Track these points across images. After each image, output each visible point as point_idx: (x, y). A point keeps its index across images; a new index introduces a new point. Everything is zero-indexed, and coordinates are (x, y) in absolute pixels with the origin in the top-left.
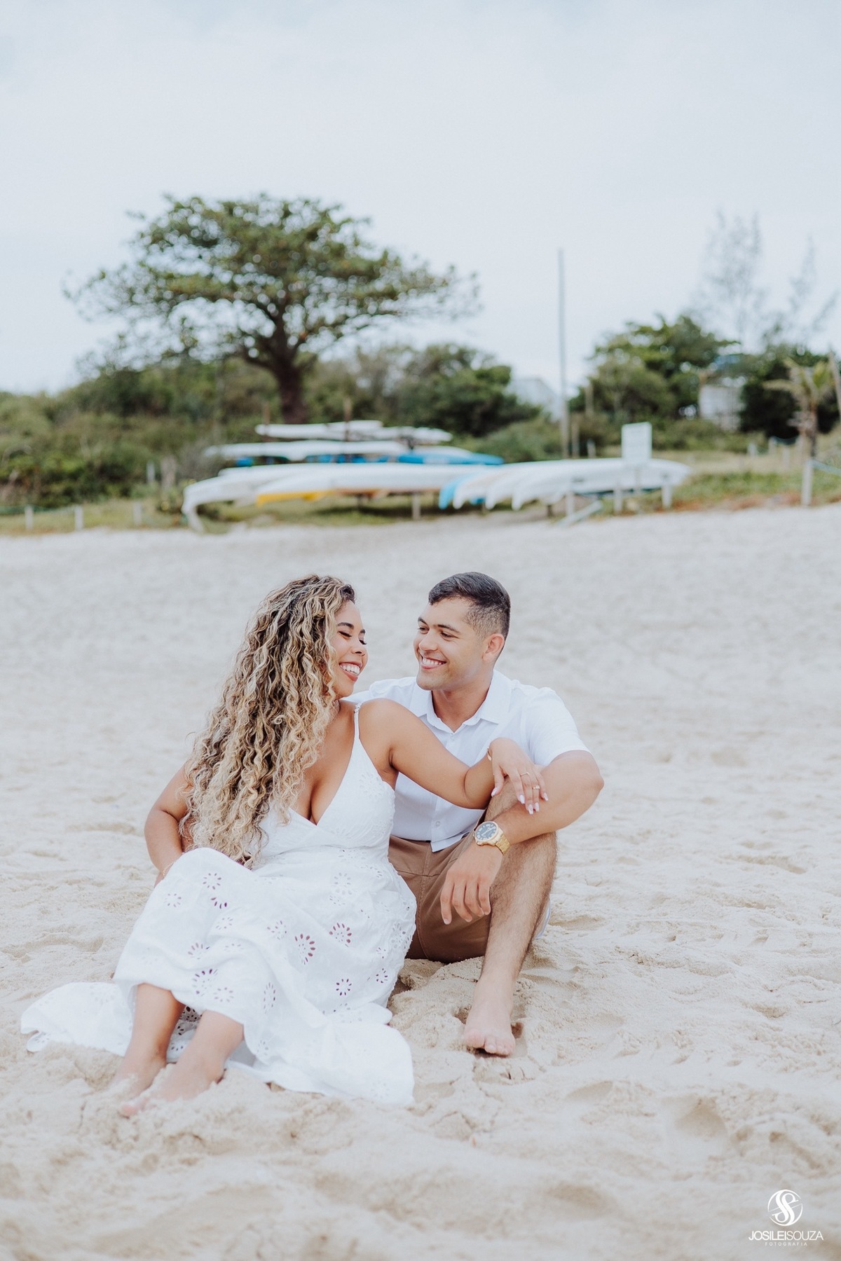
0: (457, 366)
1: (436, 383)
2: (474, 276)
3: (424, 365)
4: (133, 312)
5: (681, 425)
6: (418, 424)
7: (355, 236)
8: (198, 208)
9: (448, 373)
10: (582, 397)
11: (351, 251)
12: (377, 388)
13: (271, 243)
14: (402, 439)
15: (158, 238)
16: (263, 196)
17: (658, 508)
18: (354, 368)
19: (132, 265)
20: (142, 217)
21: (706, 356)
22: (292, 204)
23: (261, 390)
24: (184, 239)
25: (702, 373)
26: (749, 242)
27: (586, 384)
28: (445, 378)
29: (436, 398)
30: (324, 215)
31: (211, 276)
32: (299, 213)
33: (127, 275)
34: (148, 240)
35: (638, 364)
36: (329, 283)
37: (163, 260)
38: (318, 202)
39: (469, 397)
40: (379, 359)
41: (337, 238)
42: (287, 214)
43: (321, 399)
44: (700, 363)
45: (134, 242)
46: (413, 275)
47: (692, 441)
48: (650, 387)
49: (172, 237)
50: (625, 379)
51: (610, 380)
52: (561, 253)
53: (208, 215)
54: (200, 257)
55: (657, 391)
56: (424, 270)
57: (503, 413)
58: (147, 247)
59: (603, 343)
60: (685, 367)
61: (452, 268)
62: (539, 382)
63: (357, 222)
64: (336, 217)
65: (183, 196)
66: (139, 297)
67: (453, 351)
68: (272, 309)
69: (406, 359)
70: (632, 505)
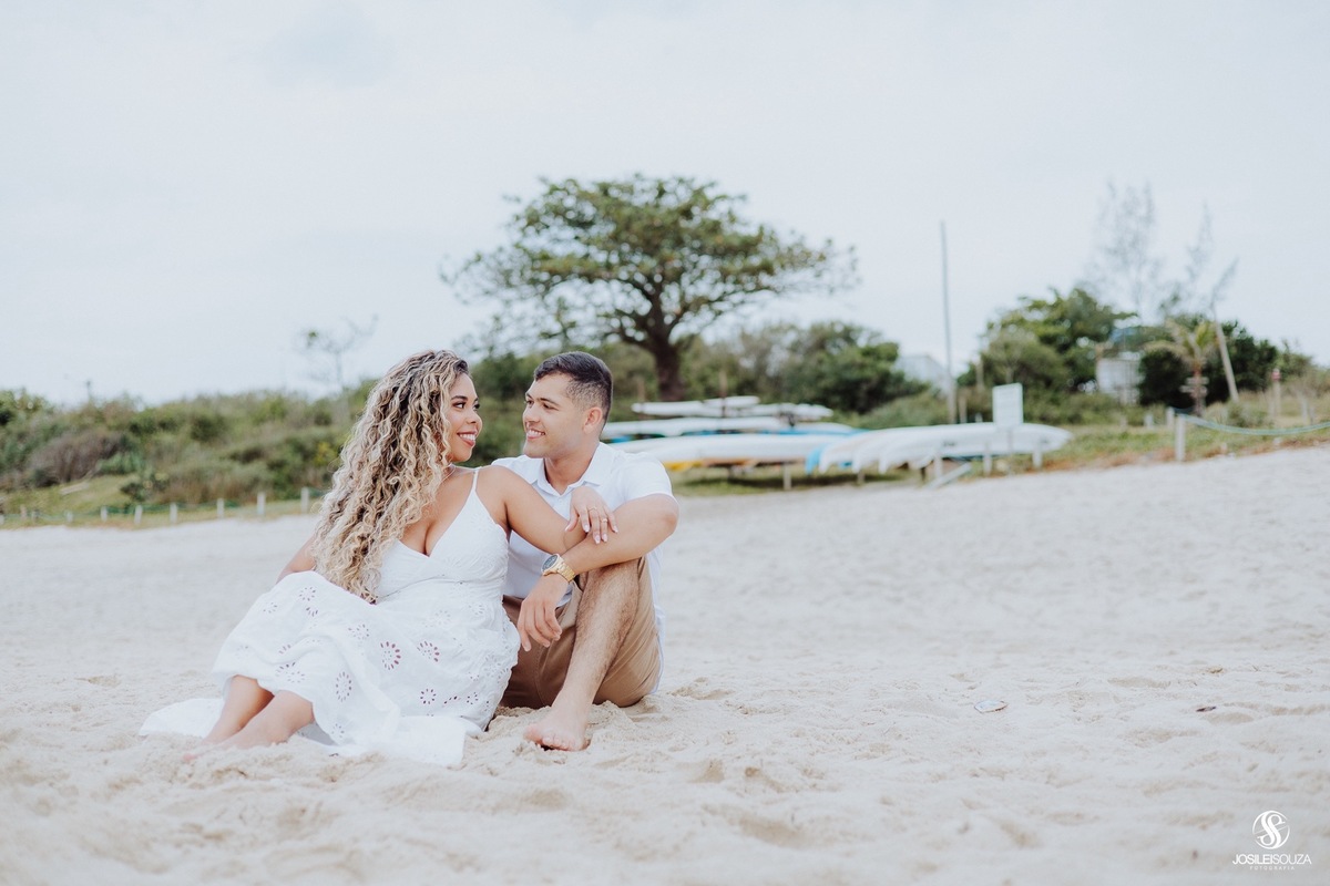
0: (841, 343)
1: (820, 362)
2: (852, 249)
3: (810, 344)
4: (510, 294)
5: (1076, 399)
6: (800, 401)
7: (730, 213)
8: (571, 188)
9: (835, 351)
10: (973, 372)
11: (728, 229)
12: (761, 368)
13: (645, 222)
14: (782, 415)
15: (533, 220)
16: (637, 176)
17: (1030, 469)
18: (738, 349)
19: (509, 249)
20: (518, 200)
21: (1104, 330)
22: (666, 182)
23: (641, 371)
24: (560, 221)
25: (1099, 348)
26: (1142, 211)
27: (977, 360)
28: (829, 355)
29: (821, 376)
30: (699, 193)
31: (587, 256)
32: (674, 193)
33: (503, 257)
34: (523, 222)
35: (1031, 339)
36: (705, 260)
37: (538, 242)
38: (693, 180)
39: (854, 375)
40: (763, 338)
41: (713, 215)
42: (662, 192)
43: (703, 379)
44: (1097, 338)
45: (509, 225)
46: (790, 250)
47: (1087, 415)
48: (1043, 361)
49: (548, 220)
50: (1017, 354)
51: (1001, 355)
52: (943, 226)
53: (583, 196)
54: (577, 238)
55: (1051, 366)
56: (799, 244)
57: (890, 390)
58: (523, 230)
59: (996, 319)
60: (1083, 342)
61: (830, 241)
62: (928, 358)
63: (733, 199)
64: (710, 194)
65: (558, 178)
66: (515, 279)
67: (839, 329)
68: (649, 288)
69: (791, 338)
70: (1001, 466)
